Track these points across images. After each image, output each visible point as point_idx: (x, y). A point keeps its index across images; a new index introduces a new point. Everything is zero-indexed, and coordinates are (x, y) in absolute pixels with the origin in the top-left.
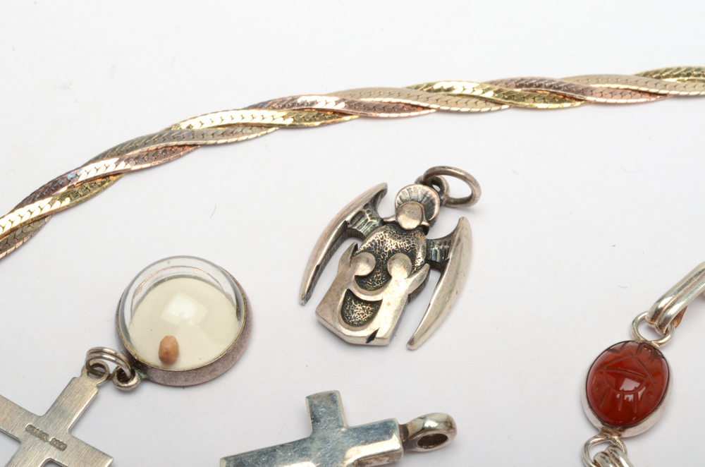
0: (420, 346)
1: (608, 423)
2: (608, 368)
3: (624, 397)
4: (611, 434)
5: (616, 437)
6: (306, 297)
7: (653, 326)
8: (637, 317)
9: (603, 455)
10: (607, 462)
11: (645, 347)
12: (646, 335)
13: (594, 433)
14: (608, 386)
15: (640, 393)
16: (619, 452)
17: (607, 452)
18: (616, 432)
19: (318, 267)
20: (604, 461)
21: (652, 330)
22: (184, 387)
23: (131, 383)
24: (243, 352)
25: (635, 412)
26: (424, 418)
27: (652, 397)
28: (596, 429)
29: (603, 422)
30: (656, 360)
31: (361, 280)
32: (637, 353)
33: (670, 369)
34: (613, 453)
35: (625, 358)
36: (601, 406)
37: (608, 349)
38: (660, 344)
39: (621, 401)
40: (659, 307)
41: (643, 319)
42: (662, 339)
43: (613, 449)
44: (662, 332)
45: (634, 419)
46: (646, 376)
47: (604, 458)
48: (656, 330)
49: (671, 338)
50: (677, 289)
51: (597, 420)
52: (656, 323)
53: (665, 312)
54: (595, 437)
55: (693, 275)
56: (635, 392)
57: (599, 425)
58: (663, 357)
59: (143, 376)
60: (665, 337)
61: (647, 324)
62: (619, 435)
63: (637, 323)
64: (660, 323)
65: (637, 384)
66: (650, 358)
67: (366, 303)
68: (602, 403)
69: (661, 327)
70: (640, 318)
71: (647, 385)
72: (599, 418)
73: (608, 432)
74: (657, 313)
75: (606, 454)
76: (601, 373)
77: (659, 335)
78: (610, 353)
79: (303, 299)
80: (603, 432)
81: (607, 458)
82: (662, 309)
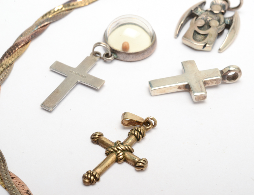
0: (223, 51)
6: (177, 35)
19: (182, 24)
22: (131, 62)
23: (110, 58)
24: (153, 52)
26: (229, 67)
31: (199, 28)
59: (115, 56)
67: (202, 35)
79: (176, 35)
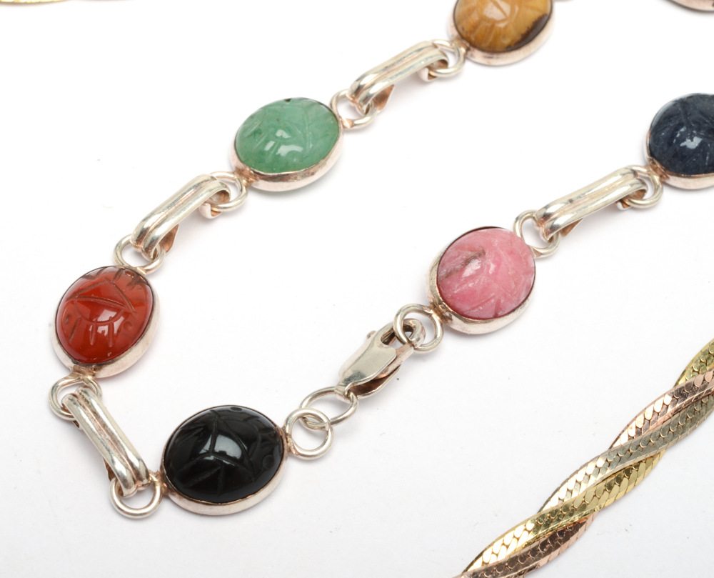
1: (80, 360)
2: (80, 296)
3: (97, 329)
4: (84, 374)
5: (90, 378)
7: (139, 250)
8: (121, 241)
9: (72, 397)
10: (75, 404)
11: (127, 272)
12: (131, 260)
13: (66, 374)
14: (80, 316)
15: (117, 325)
16: (90, 392)
17: (77, 394)
18: (90, 372)
20: (72, 403)
21: (138, 254)
25: (111, 346)
27: (130, 328)
28: (67, 369)
29: (75, 360)
30: (138, 286)
32: (114, 278)
33: (156, 297)
34: (83, 394)
35: (101, 284)
36: (71, 340)
37: (84, 276)
38: (147, 270)
39: (94, 334)
40: (145, 227)
41: (128, 243)
42: (150, 264)
43: (84, 389)
44: (150, 256)
45: (109, 355)
46: (124, 304)
47: (72, 400)
48: (143, 255)
49: (160, 263)
50: (167, 205)
51: (67, 358)
52: (142, 246)
53: (151, 232)
54: (66, 378)
55: (187, 189)
56: (110, 323)
57: (70, 363)
58: (148, 285)
60: (153, 262)
61: (133, 249)
62: (94, 375)
63: (121, 247)
64: (146, 245)
65: (113, 314)
66: (130, 284)
68: (72, 337)
69: (147, 250)
70: (123, 242)
71: (126, 315)
72: (69, 355)
73: (79, 372)
74: (142, 235)
75: (74, 395)
76: (72, 302)
77: (147, 261)
78: (84, 280)
80: (75, 372)
81: (76, 399)
82: (148, 228)
